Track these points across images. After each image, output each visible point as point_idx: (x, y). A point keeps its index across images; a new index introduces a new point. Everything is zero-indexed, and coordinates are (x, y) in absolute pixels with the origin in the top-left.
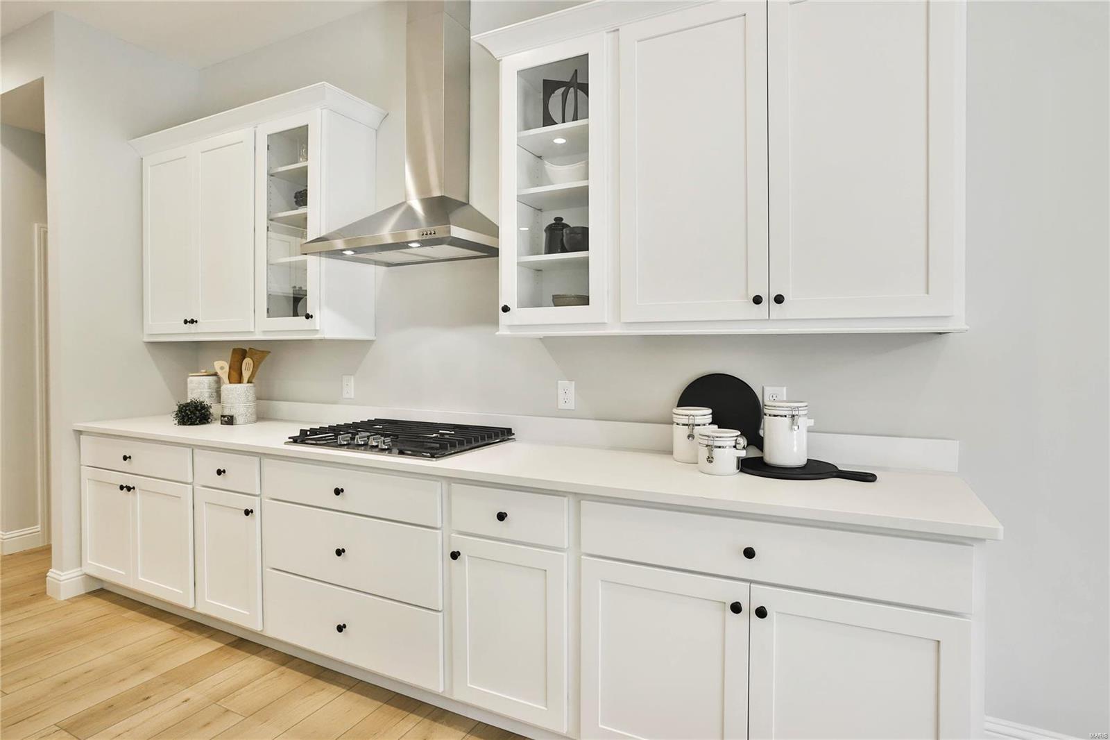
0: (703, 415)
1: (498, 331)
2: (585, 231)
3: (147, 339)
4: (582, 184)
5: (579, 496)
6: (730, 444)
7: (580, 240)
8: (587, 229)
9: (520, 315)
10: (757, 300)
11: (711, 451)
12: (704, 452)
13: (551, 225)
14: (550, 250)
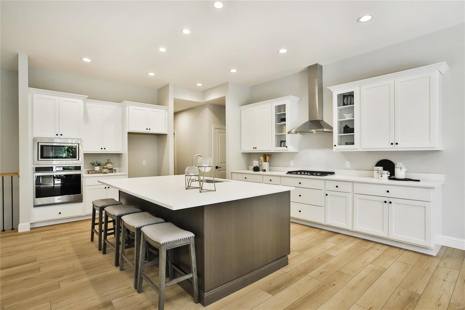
0: (381, 168)
1: (333, 150)
2: (353, 129)
3: (242, 152)
4: (353, 119)
5: (353, 182)
6: (386, 174)
7: (352, 130)
8: (354, 128)
9: (338, 147)
10: (392, 144)
11: (382, 175)
12: (380, 175)
13: (345, 127)
14: (344, 133)
